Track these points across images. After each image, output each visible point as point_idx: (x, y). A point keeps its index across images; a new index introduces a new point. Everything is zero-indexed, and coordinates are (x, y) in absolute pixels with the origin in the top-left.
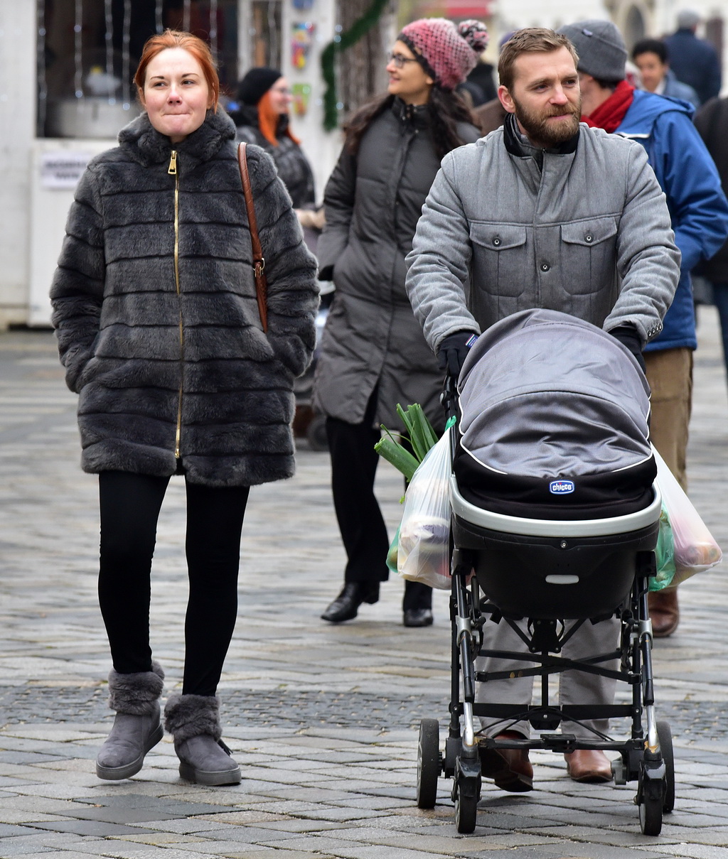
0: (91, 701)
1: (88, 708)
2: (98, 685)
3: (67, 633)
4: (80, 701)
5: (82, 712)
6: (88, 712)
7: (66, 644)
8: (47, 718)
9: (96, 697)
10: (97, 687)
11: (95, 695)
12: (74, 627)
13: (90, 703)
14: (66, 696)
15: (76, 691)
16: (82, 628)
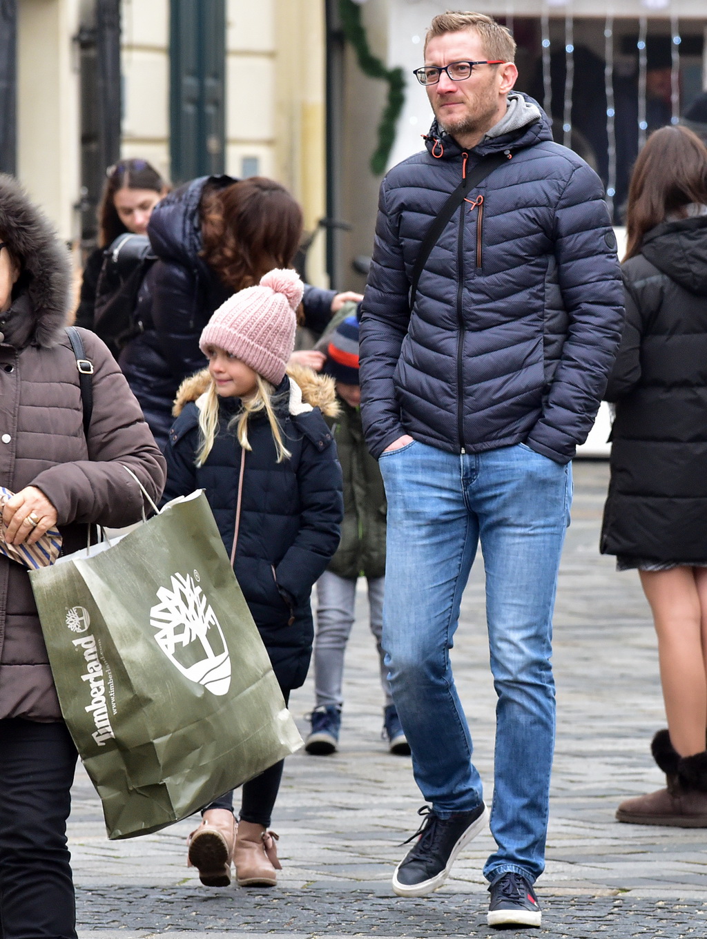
0: (612, 914)
1: (609, 923)
2: (616, 894)
3: (564, 829)
4: (598, 914)
5: (603, 928)
6: (612, 928)
7: (566, 843)
8: (563, 934)
9: (616, 909)
10: (615, 897)
11: (615, 907)
12: (571, 822)
13: (610, 917)
14: (579, 907)
15: (590, 901)
16: (581, 824)
